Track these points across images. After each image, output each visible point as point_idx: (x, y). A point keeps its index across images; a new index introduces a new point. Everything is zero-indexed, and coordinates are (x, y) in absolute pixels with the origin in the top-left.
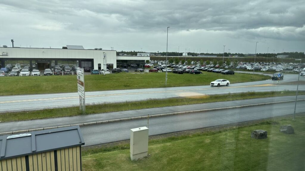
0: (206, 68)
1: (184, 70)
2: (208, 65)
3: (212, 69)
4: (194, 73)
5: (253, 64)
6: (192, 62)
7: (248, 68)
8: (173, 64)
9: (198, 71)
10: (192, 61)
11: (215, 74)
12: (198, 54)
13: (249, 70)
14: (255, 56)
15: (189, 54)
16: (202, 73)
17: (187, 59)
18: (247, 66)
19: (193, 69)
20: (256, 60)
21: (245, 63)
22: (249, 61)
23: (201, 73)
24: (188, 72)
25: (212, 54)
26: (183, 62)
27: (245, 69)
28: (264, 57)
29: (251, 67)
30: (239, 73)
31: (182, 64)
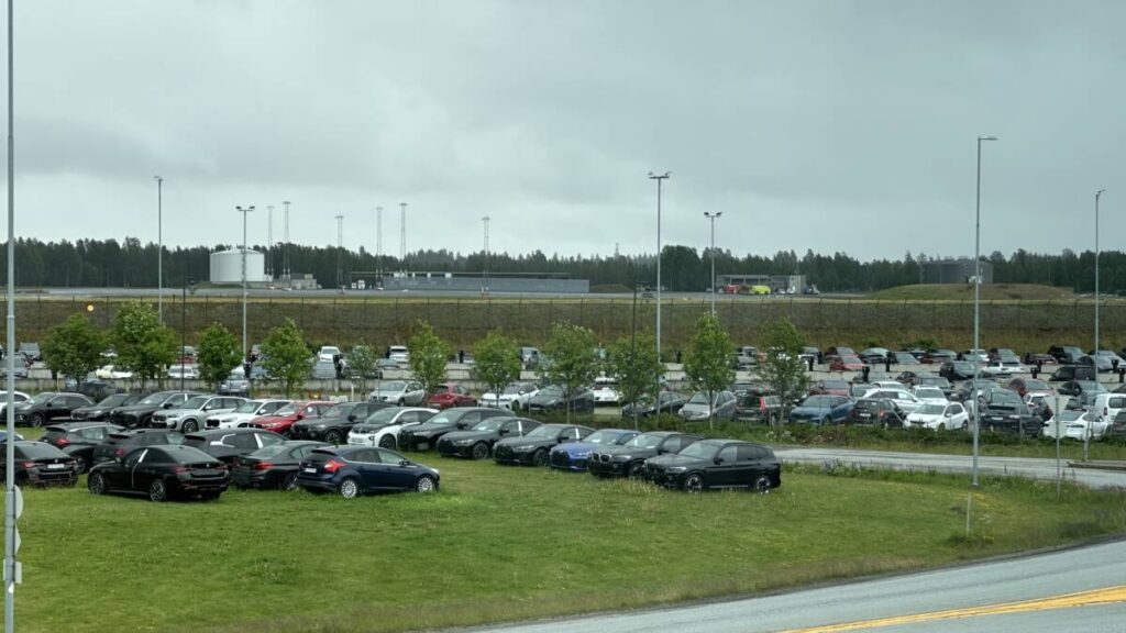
0: (484, 429)
1: (232, 450)
2: (498, 382)
3: (544, 433)
4: (350, 490)
5: (962, 368)
6: (327, 355)
7: (913, 417)
8: (91, 378)
9: (392, 461)
10: (316, 350)
11: (585, 484)
12: (389, 264)
13: (925, 438)
14: (976, 279)
15: (283, 260)
16: (435, 480)
17: (266, 318)
18: (903, 393)
19: (340, 435)
20: (986, 325)
21: (878, 360)
22: (913, 336)
23: (426, 486)
24: (276, 480)
25: (538, 268)
26: (217, 363)
27: (890, 428)
28: (1066, 297)
29: (944, 402)
30: (830, 472)
31: (204, 376)
